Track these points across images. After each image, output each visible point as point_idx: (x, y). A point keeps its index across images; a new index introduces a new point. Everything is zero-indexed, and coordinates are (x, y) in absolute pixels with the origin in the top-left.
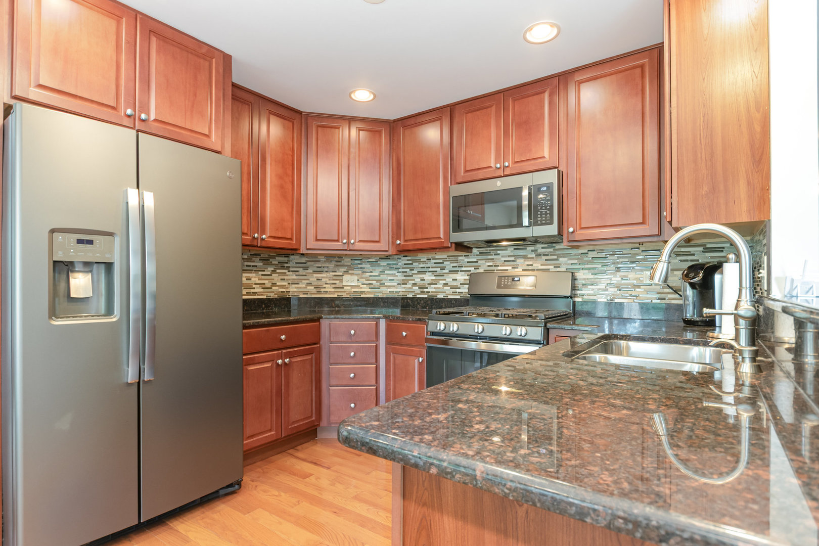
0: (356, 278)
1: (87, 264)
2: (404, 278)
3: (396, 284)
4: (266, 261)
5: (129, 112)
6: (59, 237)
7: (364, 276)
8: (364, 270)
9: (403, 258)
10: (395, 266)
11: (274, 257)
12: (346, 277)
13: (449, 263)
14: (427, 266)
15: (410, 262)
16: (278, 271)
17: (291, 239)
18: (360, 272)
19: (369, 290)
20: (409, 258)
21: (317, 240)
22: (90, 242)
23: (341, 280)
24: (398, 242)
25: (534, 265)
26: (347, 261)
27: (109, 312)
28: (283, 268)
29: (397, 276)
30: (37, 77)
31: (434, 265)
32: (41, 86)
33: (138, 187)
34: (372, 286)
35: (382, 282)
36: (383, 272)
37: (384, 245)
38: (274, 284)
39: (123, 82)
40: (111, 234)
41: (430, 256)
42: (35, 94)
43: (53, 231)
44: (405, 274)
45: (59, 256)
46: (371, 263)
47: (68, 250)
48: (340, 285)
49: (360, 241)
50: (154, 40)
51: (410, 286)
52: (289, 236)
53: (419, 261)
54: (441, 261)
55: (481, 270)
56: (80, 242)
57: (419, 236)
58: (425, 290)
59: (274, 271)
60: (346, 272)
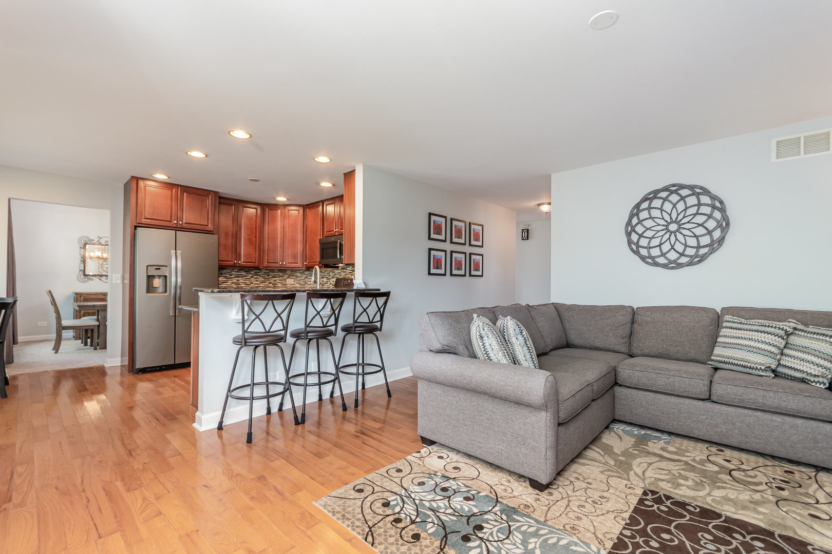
0: (293, 280)
1: (159, 276)
4: (248, 272)
5: (175, 222)
6: (150, 268)
7: (297, 279)
8: (297, 276)
11: (252, 270)
12: (288, 280)
16: (254, 277)
17: (255, 263)
18: (295, 277)
21: (268, 263)
22: (159, 269)
23: (286, 281)
24: (305, 263)
26: (289, 272)
27: (166, 292)
28: (257, 275)
30: (145, 216)
31: (327, 274)
32: (146, 218)
33: (176, 250)
35: (306, 282)
36: (306, 277)
37: (299, 265)
38: (252, 283)
39: (173, 211)
40: (166, 266)
42: (144, 221)
43: (148, 266)
45: (150, 274)
46: (301, 273)
47: (153, 272)
48: (285, 284)
49: (288, 263)
50: (185, 194)
52: (254, 261)
55: (342, 277)
56: (156, 269)
57: (312, 261)
59: (252, 277)
60: (288, 277)
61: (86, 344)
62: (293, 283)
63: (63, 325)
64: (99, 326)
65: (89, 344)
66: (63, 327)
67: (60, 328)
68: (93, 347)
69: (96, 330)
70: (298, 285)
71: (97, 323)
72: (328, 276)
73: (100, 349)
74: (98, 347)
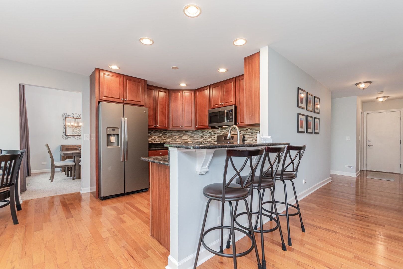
0: (186, 137)
1: (114, 135)
2: (201, 137)
3: (199, 139)
4: (160, 132)
5: (122, 99)
6: (108, 129)
7: (189, 136)
8: (189, 135)
9: (201, 131)
10: (198, 133)
11: (162, 131)
12: (183, 137)
13: (213, 132)
14: (207, 133)
15: (203, 132)
16: (163, 135)
17: (165, 126)
18: (188, 135)
19: (190, 141)
20: (202, 131)
21: (173, 126)
22: (114, 130)
23: (182, 138)
24: (196, 126)
25: (235, 133)
26: (184, 132)
27: (118, 145)
28: (165, 134)
29: (199, 136)
30: (104, 95)
31: (209, 133)
32: (105, 96)
33: (124, 117)
34: (191, 139)
35: (195, 138)
36: (194, 135)
37: (192, 127)
38: (162, 139)
39: (121, 92)
40: (118, 128)
41: (208, 130)
42: (104, 98)
43: (107, 128)
44: (201, 136)
45: (108, 133)
46: (191, 132)
47: (110, 132)
48: (182, 139)
49: (186, 126)
50: (128, 81)
51: (203, 139)
52: (165, 125)
53: (205, 132)
54: (211, 132)
55: (221, 135)
56: (112, 130)
57: (202, 125)
58: (207, 141)
59: (162, 135)
60: (183, 135)
61: (68, 176)
62: (186, 139)
63: (55, 165)
64: (75, 165)
65: (70, 175)
66: (55, 166)
67: (54, 167)
68: (72, 178)
69: (73, 168)
70: (189, 140)
71: (74, 164)
72: (210, 134)
73: (76, 179)
74: (75, 177)
